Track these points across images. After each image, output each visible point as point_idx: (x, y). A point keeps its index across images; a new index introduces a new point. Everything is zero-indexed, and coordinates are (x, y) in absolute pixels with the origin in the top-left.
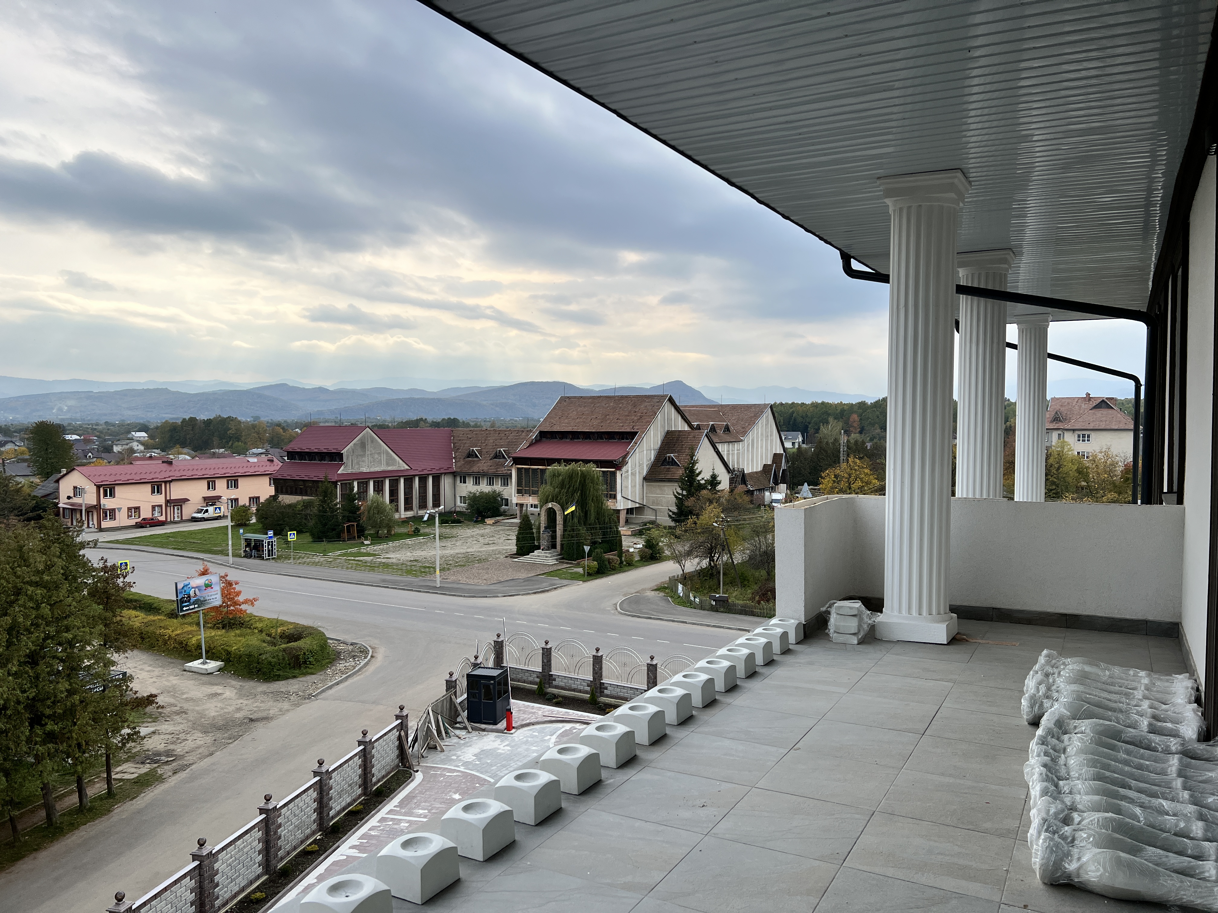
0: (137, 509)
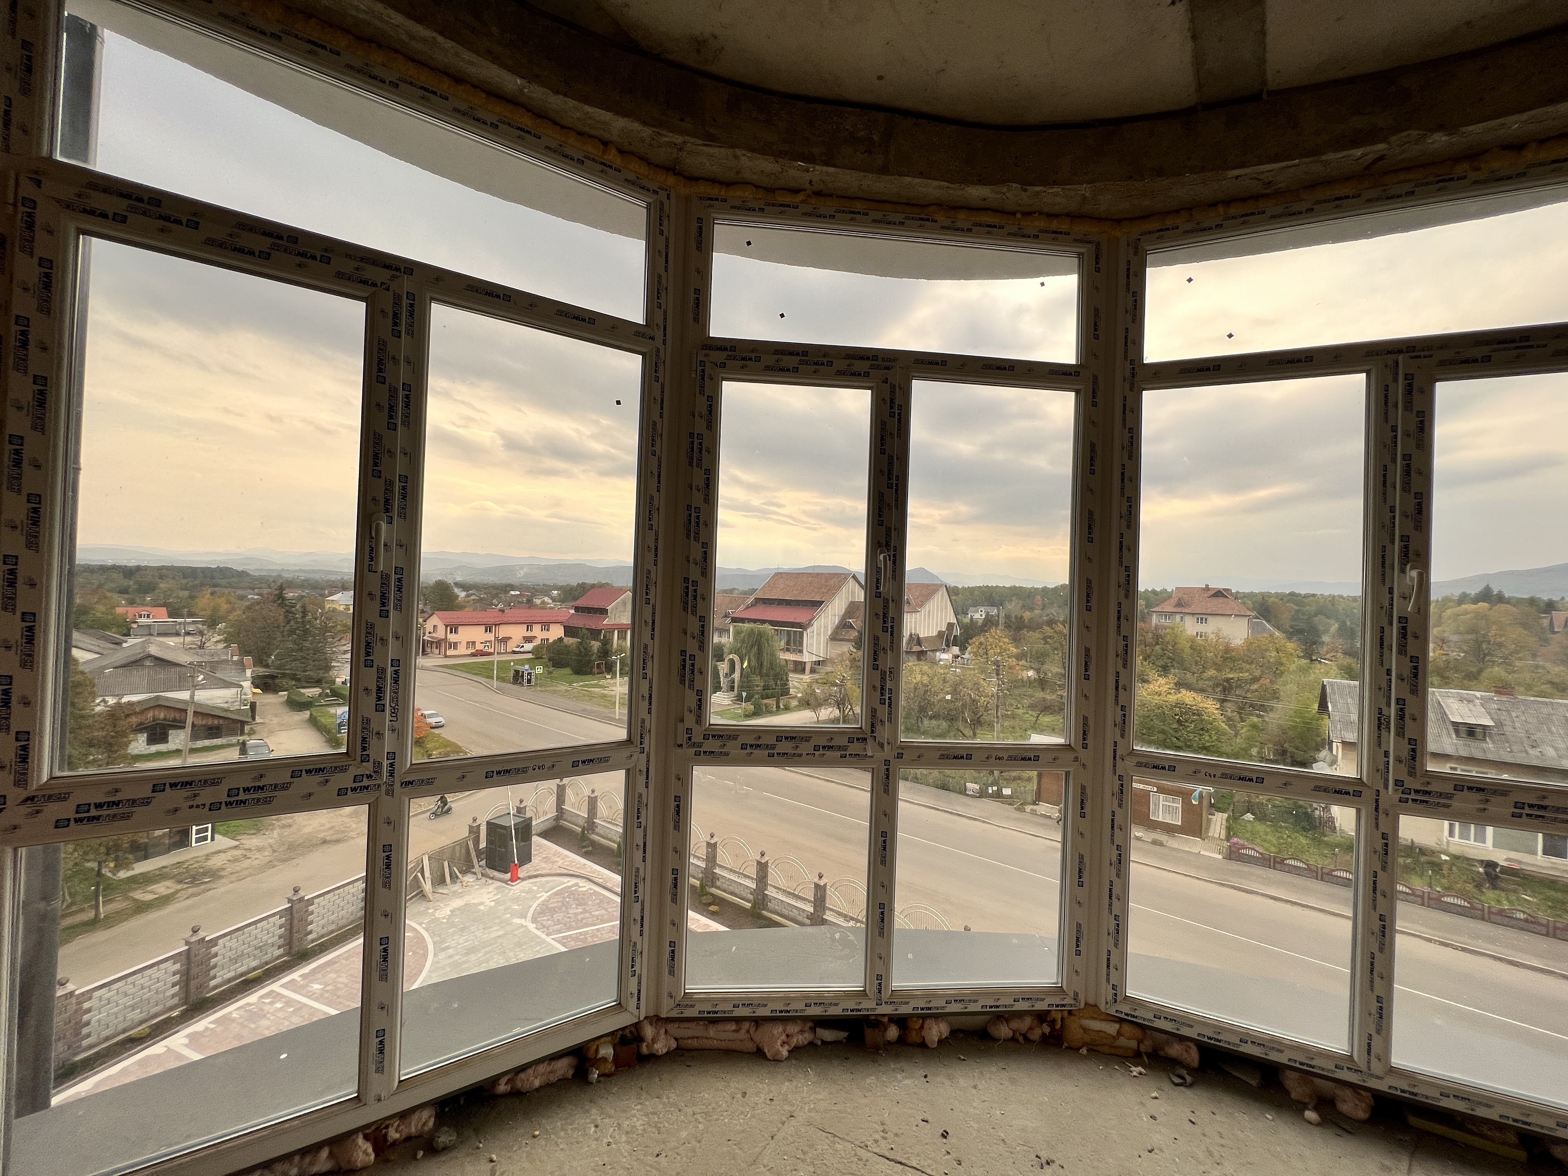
0: (474, 643)
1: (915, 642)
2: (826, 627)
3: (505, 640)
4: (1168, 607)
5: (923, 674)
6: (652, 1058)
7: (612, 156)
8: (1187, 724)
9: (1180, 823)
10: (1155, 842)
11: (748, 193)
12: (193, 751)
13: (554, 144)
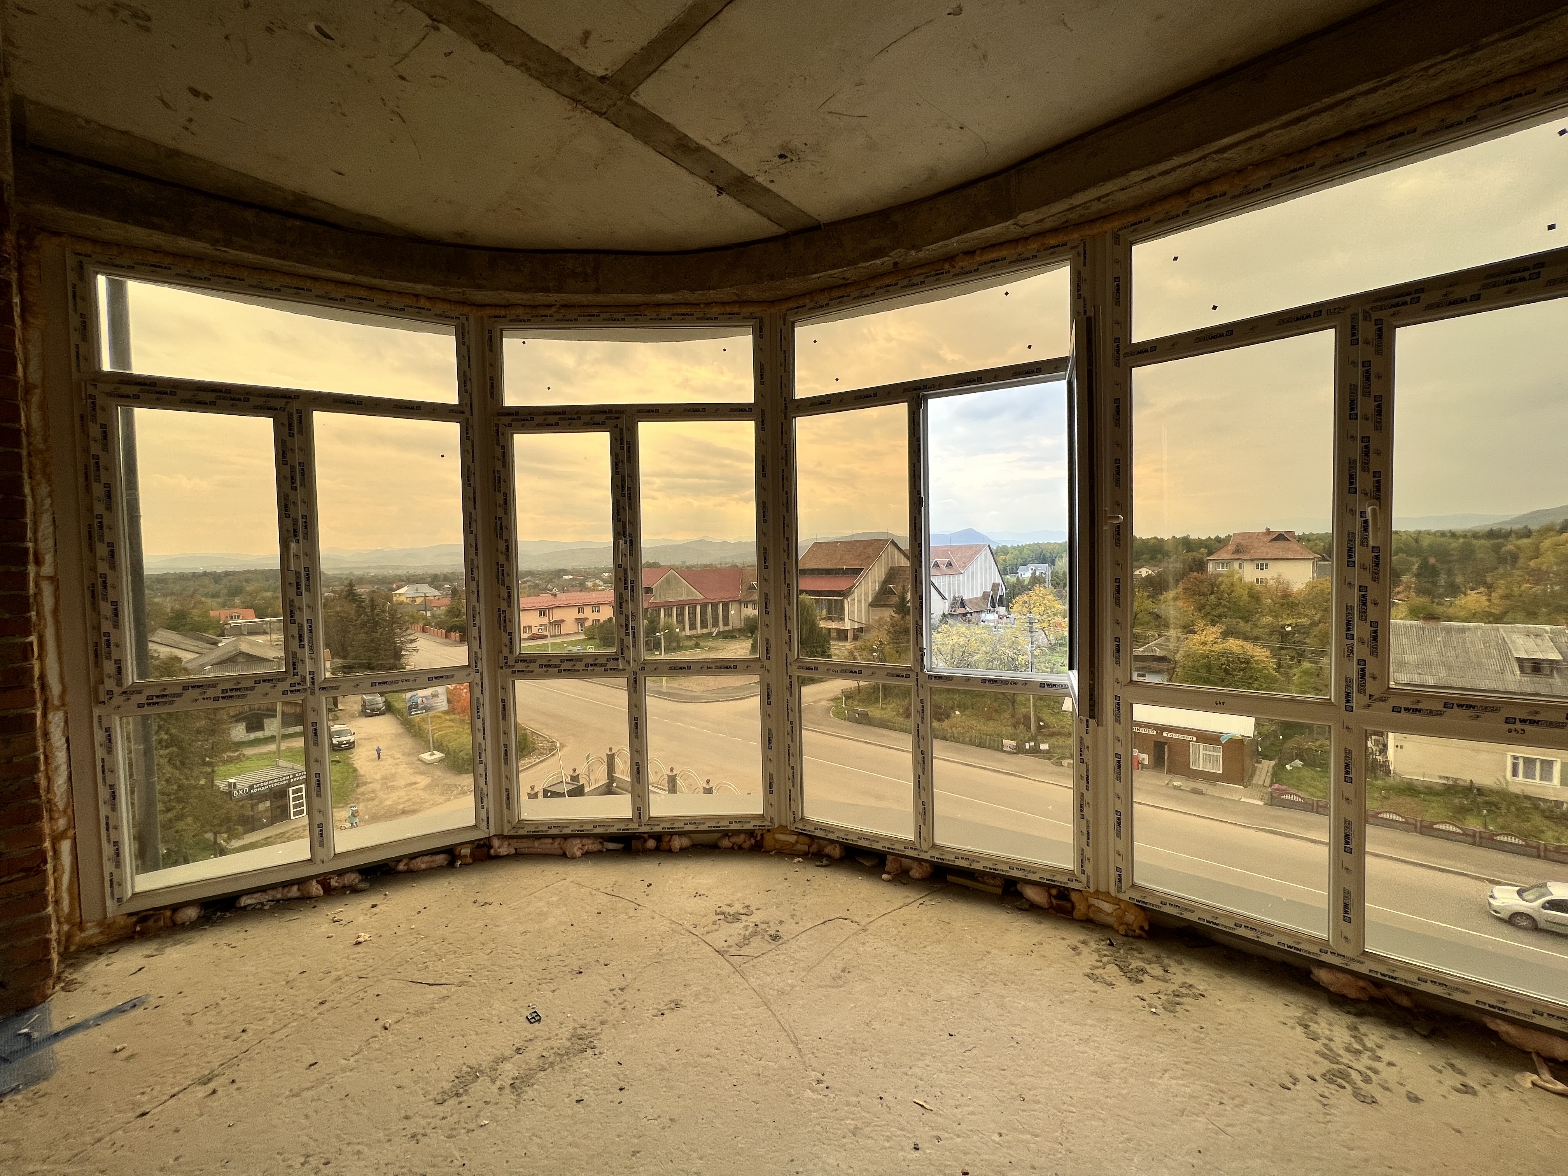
1: (959, 604)
2: (867, 594)
3: (559, 623)
4: (1224, 555)
5: (959, 634)
6: (498, 857)
7: (423, 302)
8: (1235, 673)
9: (1221, 772)
10: (1195, 791)
11: (520, 311)
12: (285, 737)
13: (383, 303)
